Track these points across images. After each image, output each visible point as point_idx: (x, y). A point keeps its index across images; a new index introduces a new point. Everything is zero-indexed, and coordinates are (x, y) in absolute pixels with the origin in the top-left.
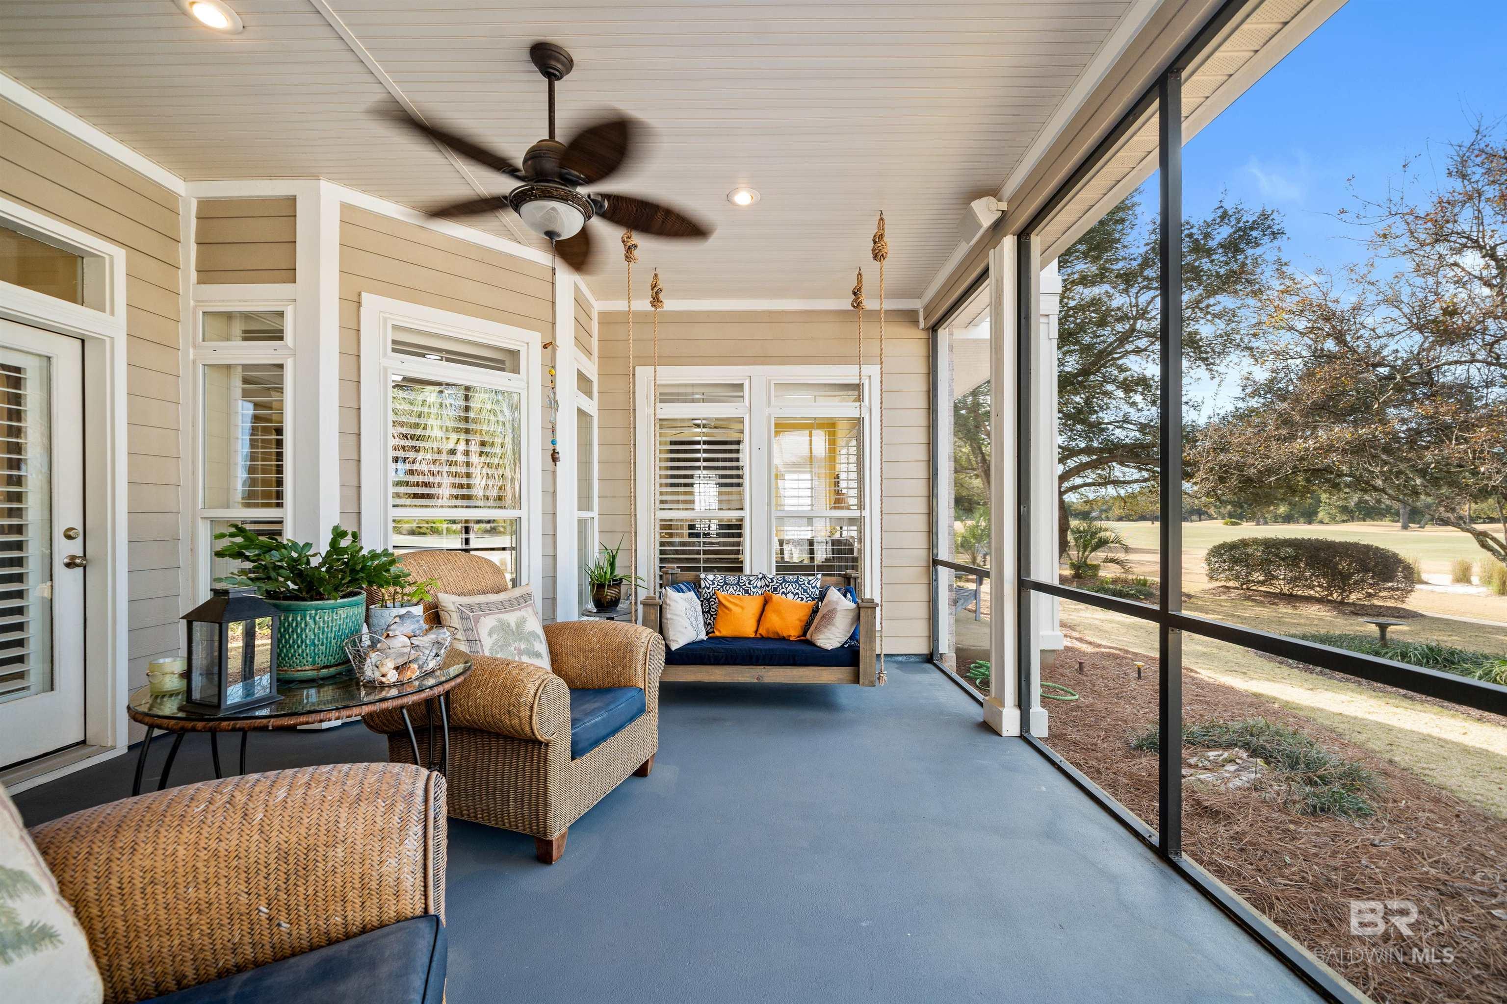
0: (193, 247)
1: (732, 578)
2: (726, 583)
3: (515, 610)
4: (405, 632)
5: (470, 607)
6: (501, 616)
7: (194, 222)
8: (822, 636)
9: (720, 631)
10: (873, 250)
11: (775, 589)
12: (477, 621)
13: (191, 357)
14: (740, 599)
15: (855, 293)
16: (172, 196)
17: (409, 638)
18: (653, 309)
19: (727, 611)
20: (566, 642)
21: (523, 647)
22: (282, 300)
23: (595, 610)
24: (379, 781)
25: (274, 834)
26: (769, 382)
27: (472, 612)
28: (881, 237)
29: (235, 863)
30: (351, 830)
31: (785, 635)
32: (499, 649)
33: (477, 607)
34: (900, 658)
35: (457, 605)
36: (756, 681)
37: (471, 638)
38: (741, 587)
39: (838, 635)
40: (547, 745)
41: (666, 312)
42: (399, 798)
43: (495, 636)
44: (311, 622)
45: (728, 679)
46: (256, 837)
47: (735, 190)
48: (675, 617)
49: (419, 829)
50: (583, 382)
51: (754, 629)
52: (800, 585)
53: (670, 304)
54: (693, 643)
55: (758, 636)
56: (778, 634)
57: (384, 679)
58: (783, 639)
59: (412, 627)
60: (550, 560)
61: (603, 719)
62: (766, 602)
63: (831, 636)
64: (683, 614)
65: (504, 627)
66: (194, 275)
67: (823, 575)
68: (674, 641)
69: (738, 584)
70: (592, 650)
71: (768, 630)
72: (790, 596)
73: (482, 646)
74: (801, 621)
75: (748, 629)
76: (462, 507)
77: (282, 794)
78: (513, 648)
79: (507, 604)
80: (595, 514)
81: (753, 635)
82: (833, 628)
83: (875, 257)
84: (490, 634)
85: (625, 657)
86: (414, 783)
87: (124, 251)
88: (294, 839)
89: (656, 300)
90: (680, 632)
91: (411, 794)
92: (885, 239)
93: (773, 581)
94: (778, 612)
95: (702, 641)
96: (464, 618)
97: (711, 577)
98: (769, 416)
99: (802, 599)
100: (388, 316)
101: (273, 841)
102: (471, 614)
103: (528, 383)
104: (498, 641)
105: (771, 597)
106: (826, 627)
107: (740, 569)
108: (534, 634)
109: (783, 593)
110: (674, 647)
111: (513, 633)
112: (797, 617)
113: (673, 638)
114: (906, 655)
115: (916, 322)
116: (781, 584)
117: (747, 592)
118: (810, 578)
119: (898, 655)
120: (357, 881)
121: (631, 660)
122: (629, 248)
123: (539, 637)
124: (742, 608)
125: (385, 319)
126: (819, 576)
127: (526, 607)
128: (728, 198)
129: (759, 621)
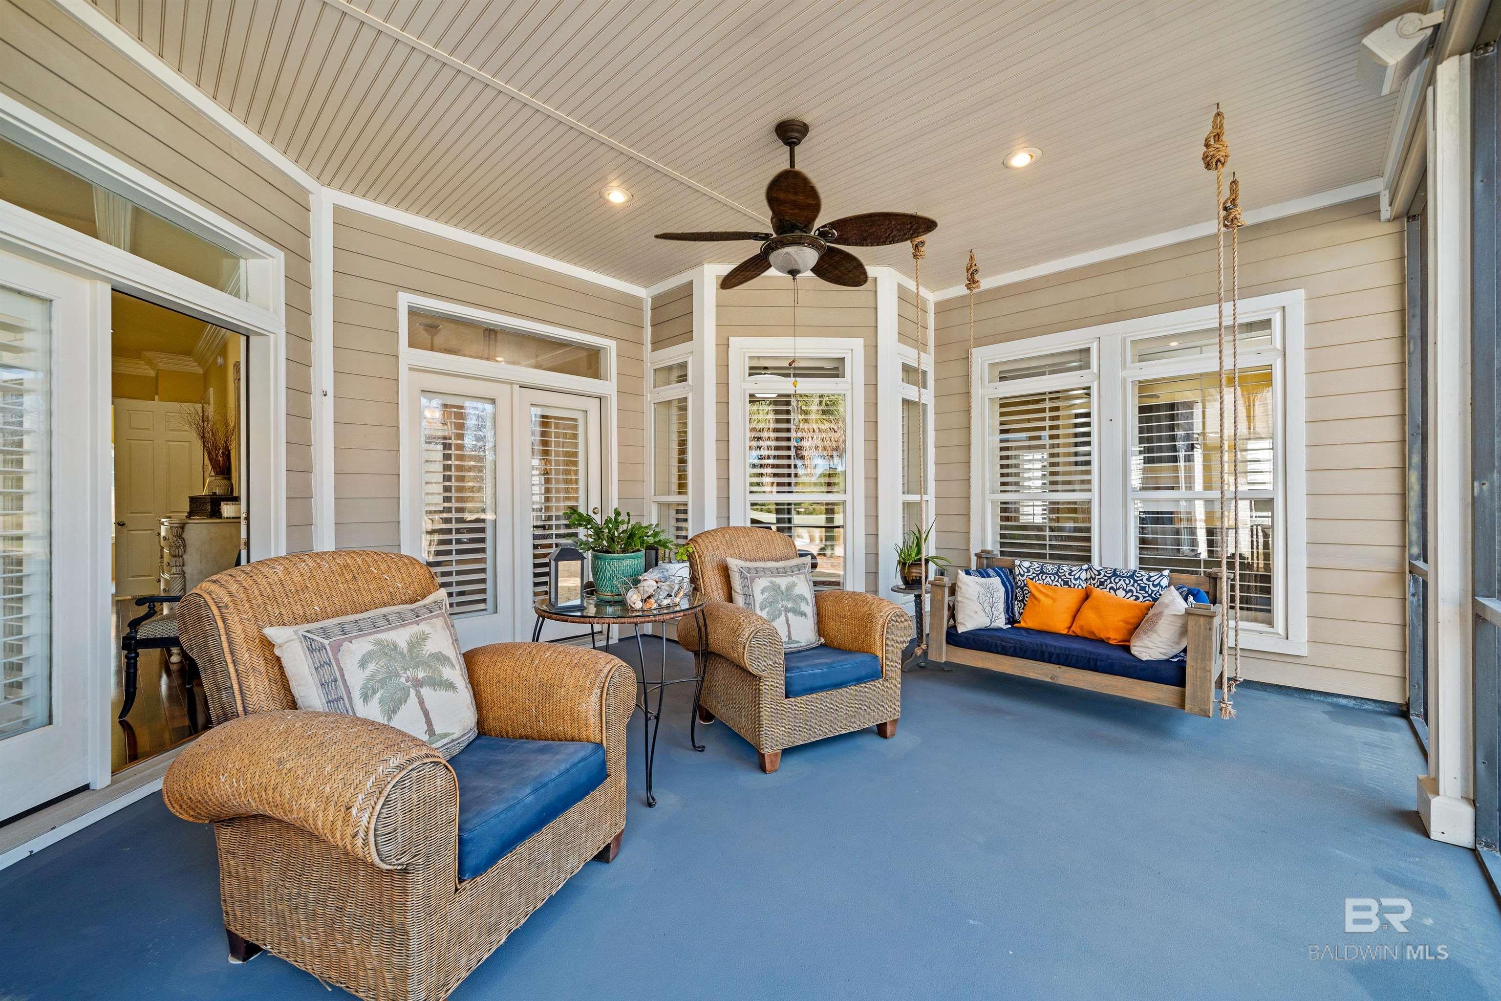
0: (649, 329)
1: (1050, 567)
2: (1042, 572)
3: (788, 576)
4: (653, 578)
5: (749, 570)
6: (773, 579)
7: (649, 312)
8: (1138, 643)
9: (1025, 622)
10: (1205, 157)
11: (1102, 583)
12: (752, 580)
13: (649, 399)
14: (1054, 590)
15: (1225, 209)
16: (639, 300)
17: (657, 582)
18: (969, 292)
19: (1035, 602)
20: (829, 607)
21: (790, 605)
22: (686, 354)
23: (903, 587)
24: (589, 659)
25: (540, 673)
26: (1124, 340)
27: (749, 573)
28: (1218, 137)
29: (525, 683)
30: (569, 681)
31: (1103, 635)
32: (767, 604)
33: (754, 571)
34: (1344, 702)
35: (739, 567)
36: (1049, 680)
37: (746, 593)
38: (1060, 577)
39: (1160, 645)
40: (760, 678)
41: (986, 291)
42: (593, 671)
43: (766, 594)
44: (608, 566)
45: (1017, 673)
46: (533, 672)
47: (1010, 155)
48: (964, 600)
49: (599, 691)
50: (910, 373)
51: (1067, 624)
52: (1136, 581)
53: (986, 283)
54: (986, 629)
55: (1071, 633)
56: (1093, 633)
57: (633, 606)
58: (1101, 641)
59: (658, 575)
60: (872, 539)
61: (822, 673)
62: (1087, 596)
63: (1150, 645)
64: (975, 598)
65: (776, 588)
66: (650, 346)
67: (1172, 571)
68: (962, 624)
69: (1057, 574)
70: (845, 617)
71: (1082, 628)
72: (1121, 593)
73: (754, 600)
74: (1126, 622)
75: (1060, 624)
76: (817, 492)
77: (548, 654)
78: (780, 605)
79: (781, 571)
80: (930, 496)
81: (1065, 632)
82: (1154, 636)
83: (1208, 166)
84: (762, 592)
85: (866, 627)
86: (605, 666)
87: (615, 342)
88: (546, 679)
89: (972, 282)
90: (970, 616)
91: (600, 671)
92: (1224, 138)
93: (1099, 574)
94: (1097, 609)
95: (1000, 630)
96: (743, 577)
97: (1026, 564)
98: (1124, 380)
99: (1137, 598)
100: (746, 350)
101: (539, 676)
102: (749, 575)
103: (852, 384)
104: (768, 598)
105: (1091, 592)
106: (1145, 633)
107: (1088, 559)
108: (803, 598)
109: (1112, 588)
110: (961, 629)
111: (783, 593)
112: (1121, 617)
113: (962, 621)
114: (1355, 698)
115: (1375, 213)
116: (1110, 578)
117: (1066, 583)
118: (1152, 574)
119: (1339, 696)
120: (569, 710)
121: (871, 629)
122: (917, 246)
123: (806, 600)
124: (1054, 600)
125: (744, 353)
126: (1166, 573)
127: (798, 574)
128: (1005, 165)
129: (1074, 617)
